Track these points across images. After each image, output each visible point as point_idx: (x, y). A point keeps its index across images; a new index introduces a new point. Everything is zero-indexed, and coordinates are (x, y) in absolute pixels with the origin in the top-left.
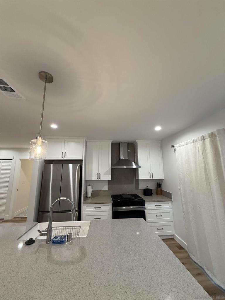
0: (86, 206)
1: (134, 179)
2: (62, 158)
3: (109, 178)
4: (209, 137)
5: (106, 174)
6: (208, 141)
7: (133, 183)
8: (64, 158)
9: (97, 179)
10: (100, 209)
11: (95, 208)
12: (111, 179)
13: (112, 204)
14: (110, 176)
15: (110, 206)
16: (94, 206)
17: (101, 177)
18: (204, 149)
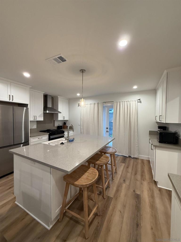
0: (33, 138)
1: (53, 120)
4: (97, 104)
5: (39, 116)
6: (96, 105)
7: (52, 123)
8: (11, 101)
9: (34, 120)
10: (42, 139)
12: (43, 120)
13: (48, 135)
14: (43, 118)
16: (38, 138)
17: (37, 119)
18: (94, 108)
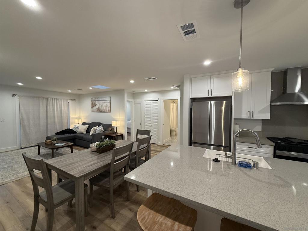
2: (209, 95)
3: (267, 116)
5: (261, 112)
8: (210, 96)
9: (249, 118)
10: (256, 149)
11: (249, 147)
12: (269, 119)
13: (273, 146)
15: (270, 148)
16: (247, 145)
17: (255, 116)
